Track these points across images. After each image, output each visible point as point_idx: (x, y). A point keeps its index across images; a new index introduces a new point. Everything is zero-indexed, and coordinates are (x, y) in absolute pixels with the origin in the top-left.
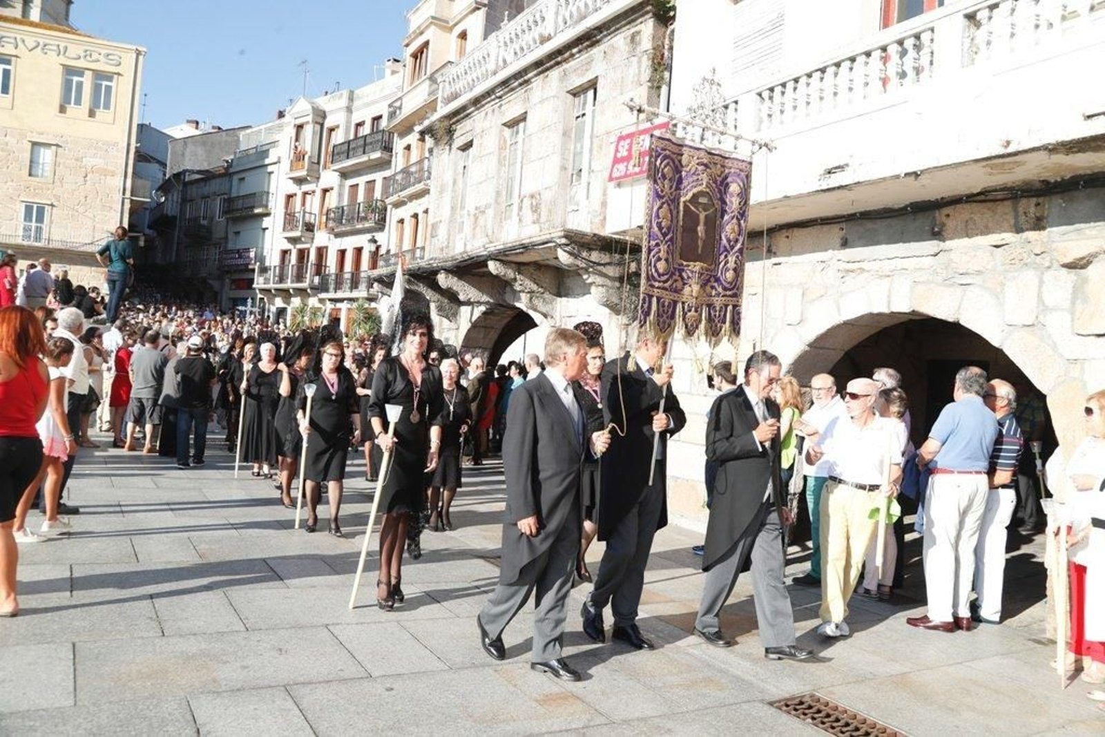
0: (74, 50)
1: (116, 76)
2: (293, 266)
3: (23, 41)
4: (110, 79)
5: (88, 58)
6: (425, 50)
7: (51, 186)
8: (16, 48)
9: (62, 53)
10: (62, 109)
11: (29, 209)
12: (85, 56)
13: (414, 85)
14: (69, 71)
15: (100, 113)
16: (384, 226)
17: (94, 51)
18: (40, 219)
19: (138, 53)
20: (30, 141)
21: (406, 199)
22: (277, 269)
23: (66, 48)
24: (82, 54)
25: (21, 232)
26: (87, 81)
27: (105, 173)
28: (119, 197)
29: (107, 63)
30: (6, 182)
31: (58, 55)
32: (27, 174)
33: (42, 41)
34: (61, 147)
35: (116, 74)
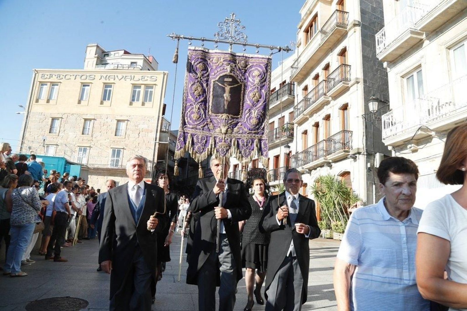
0: (138, 77)
1: (154, 86)
2: (240, 171)
3: (117, 76)
4: (152, 88)
5: (143, 80)
6: (313, 23)
7: (124, 140)
8: (114, 80)
9: (132, 79)
10: (131, 104)
11: (114, 151)
12: (142, 79)
13: (308, 44)
14: (135, 86)
15: (147, 104)
16: (293, 139)
17: (145, 76)
18: (118, 155)
19: (164, 74)
20: (116, 120)
21: (308, 116)
22: (232, 173)
23: (134, 76)
24: (141, 78)
25: (110, 163)
26: (142, 90)
27: (148, 131)
28: (153, 142)
29: (150, 81)
30: (105, 140)
31: (131, 80)
32: (114, 135)
33: (124, 75)
34: (129, 121)
35: (154, 85)
